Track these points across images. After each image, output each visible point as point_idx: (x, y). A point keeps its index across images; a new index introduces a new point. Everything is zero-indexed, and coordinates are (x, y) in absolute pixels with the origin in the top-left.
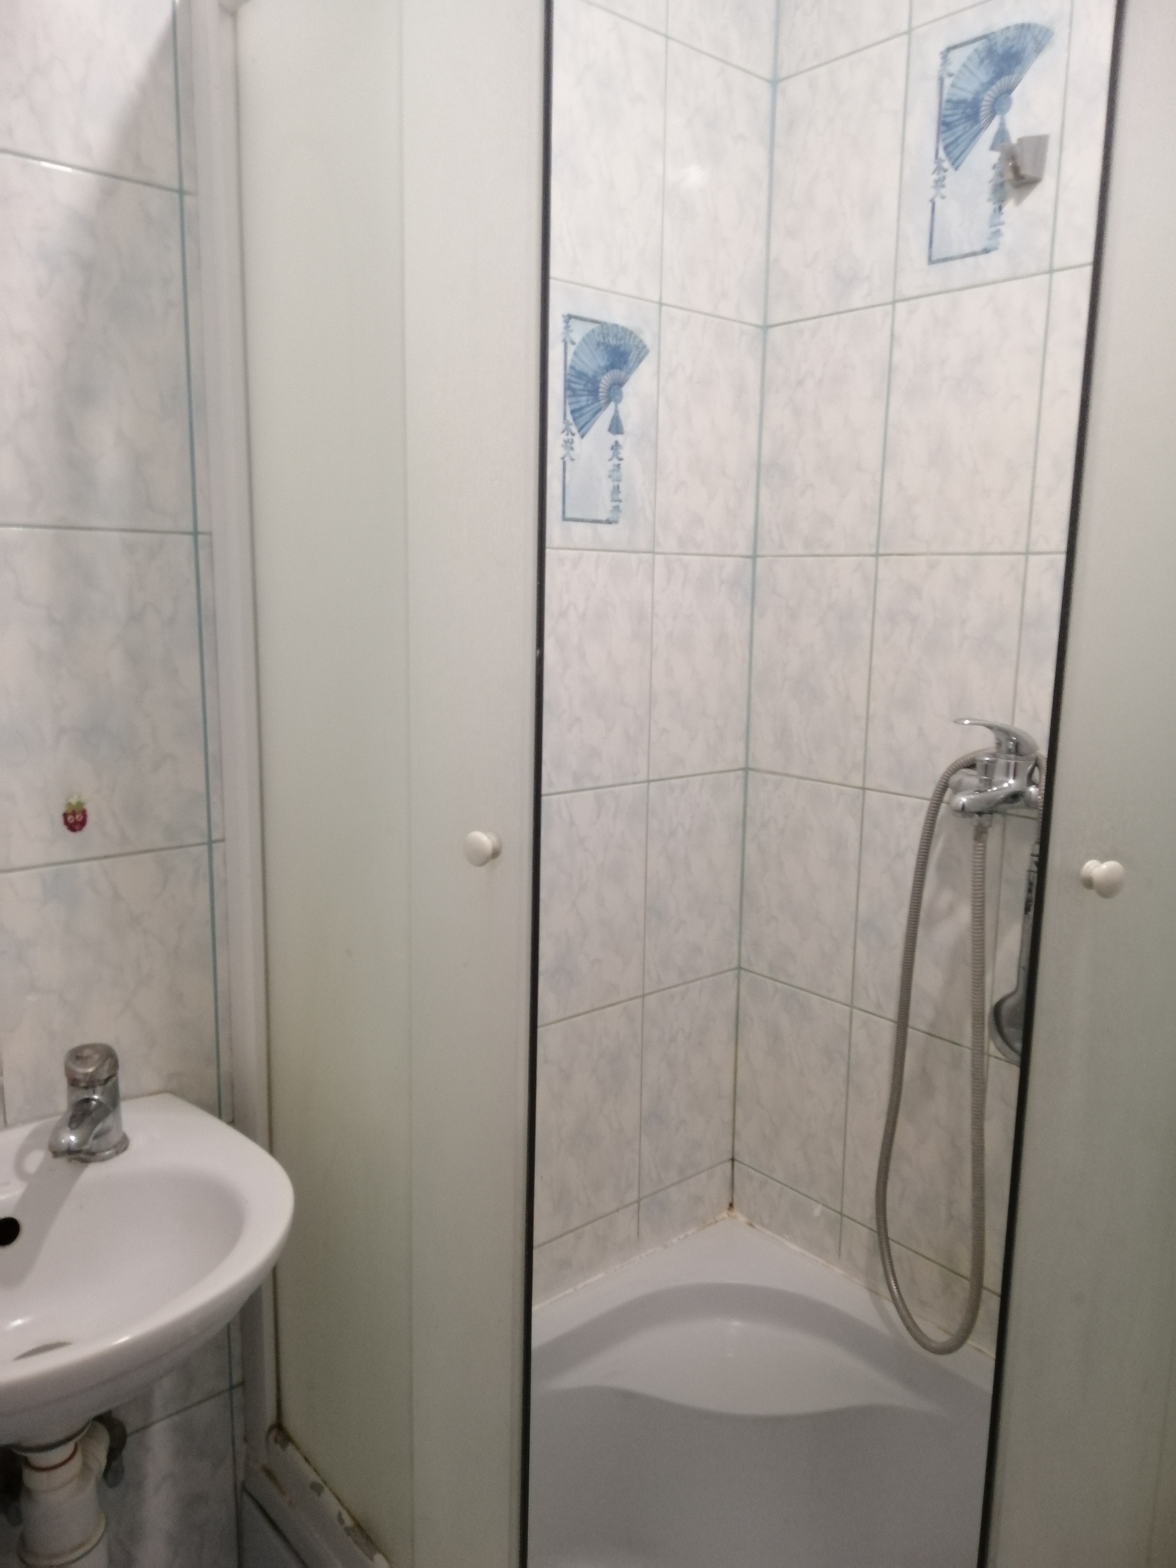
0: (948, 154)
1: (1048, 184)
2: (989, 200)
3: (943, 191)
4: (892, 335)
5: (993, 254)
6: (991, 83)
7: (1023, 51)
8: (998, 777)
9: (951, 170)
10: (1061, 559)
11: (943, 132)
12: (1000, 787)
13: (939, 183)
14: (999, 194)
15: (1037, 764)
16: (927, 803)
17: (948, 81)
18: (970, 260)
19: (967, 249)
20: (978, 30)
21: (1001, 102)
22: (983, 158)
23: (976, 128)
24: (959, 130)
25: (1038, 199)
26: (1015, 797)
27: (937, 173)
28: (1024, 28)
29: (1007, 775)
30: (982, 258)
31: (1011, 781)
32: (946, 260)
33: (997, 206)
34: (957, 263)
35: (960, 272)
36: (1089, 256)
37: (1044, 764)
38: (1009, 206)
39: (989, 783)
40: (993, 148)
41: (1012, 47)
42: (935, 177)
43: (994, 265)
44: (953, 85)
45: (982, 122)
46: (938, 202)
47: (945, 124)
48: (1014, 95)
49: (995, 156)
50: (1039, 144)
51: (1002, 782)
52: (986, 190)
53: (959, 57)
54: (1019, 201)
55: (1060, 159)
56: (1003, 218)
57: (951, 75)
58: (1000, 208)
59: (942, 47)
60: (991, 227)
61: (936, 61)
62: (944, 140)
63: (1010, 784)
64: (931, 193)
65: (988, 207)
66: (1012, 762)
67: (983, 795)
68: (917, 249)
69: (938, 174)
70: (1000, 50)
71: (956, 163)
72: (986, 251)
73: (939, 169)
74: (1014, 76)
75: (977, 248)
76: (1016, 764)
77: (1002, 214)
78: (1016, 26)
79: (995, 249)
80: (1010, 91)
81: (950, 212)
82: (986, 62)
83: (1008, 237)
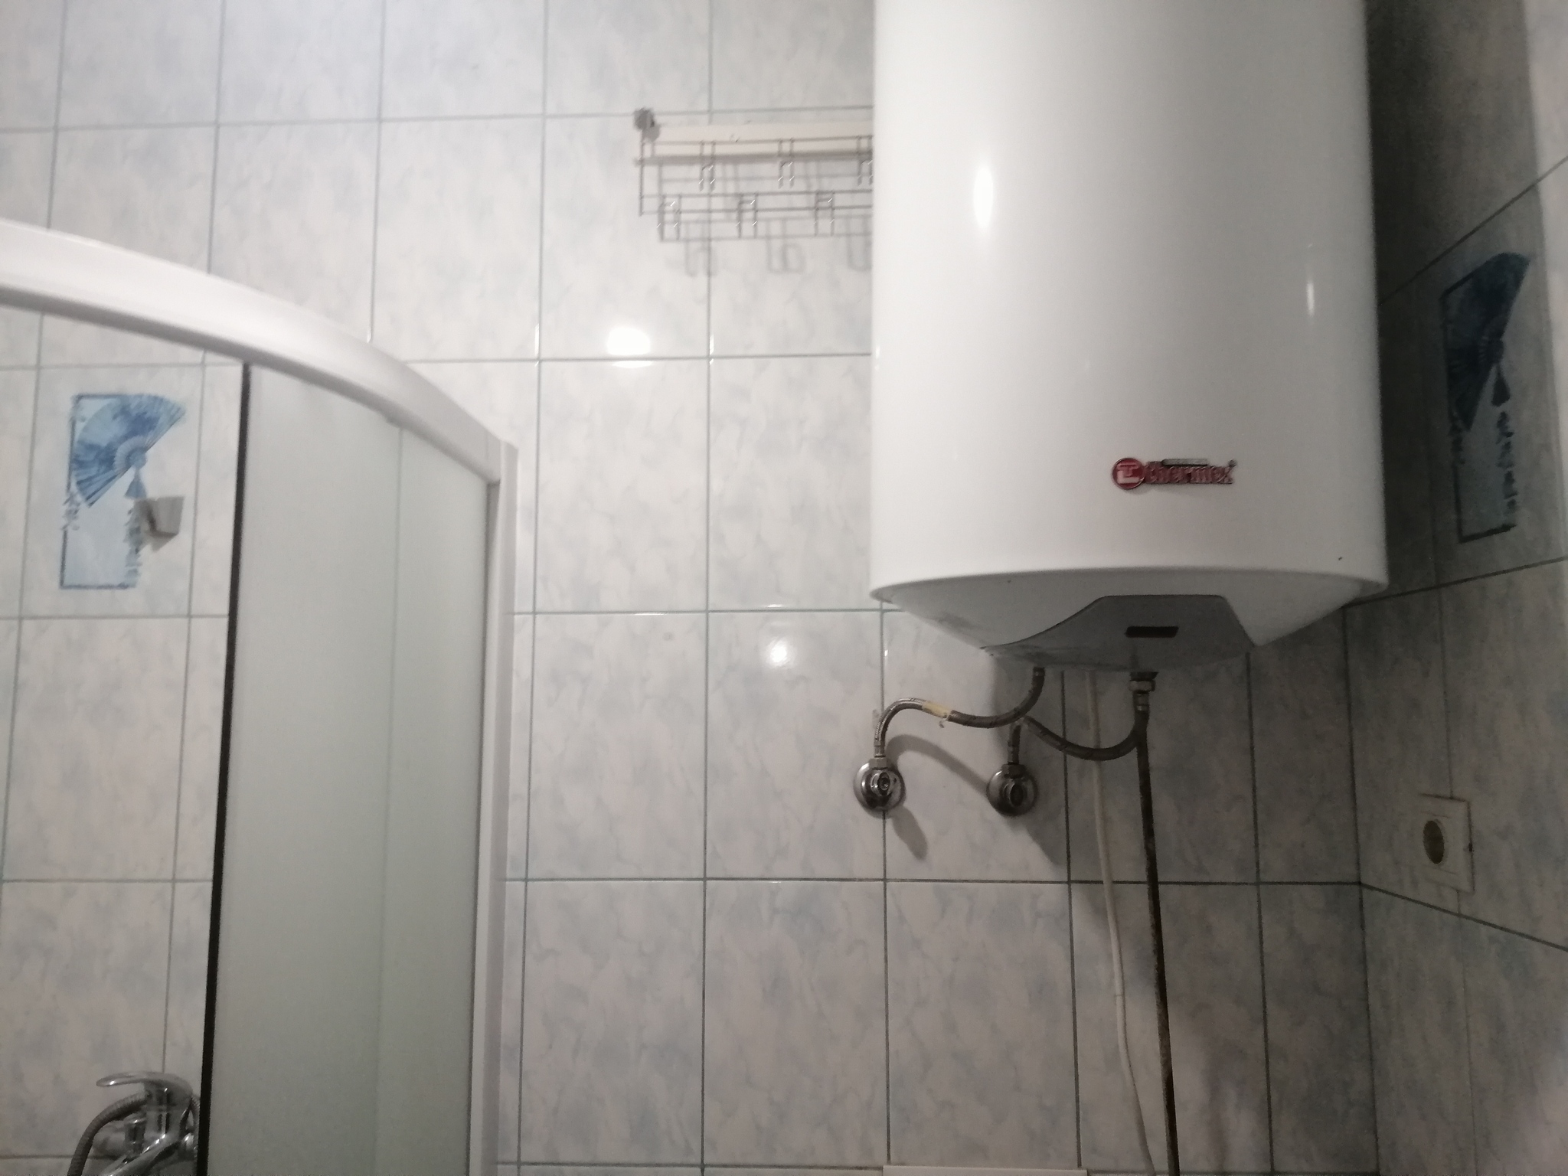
0: (82, 490)
1: (183, 538)
2: (125, 541)
3: (76, 522)
4: (18, 649)
5: (130, 592)
6: (126, 438)
7: (156, 420)
8: (148, 1135)
9: (84, 506)
10: (208, 887)
11: (75, 469)
12: (152, 1146)
13: (72, 514)
14: (137, 541)
15: (191, 1107)
16: (68, 1162)
17: (80, 426)
18: (107, 592)
19: (102, 581)
20: (112, 388)
21: (135, 457)
22: (116, 501)
23: (110, 474)
24: (93, 471)
25: (176, 549)
26: (167, 1152)
27: (68, 504)
28: (157, 400)
29: (160, 1130)
30: (119, 593)
31: (164, 1136)
32: (79, 587)
33: (135, 548)
34: (92, 593)
35: (94, 601)
36: (224, 608)
37: (198, 1105)
38: (146, 550)
39: (139, 1149)
40: (129, 493)
41: (145, 413)
42: (66, 507)
43: (131, 599)
44: (85, 429)
45: (116, 471)
46: (71, 533)
47: (77, 462)
48: (150, 453)
49: (130, 503)
50: (175, 504)
51: (154, 1139)
52: (122, 532)
53: (90, 408)
54: (156, 548)
55: (195, 520)
56: (140, 560)
57: (83, 420)
58: (137, 551)
59: (76, 392)
60: (127, 566)
61: (66, 406)
62: (77, 476)
63: (162, 1138)
64: (64, 522)
65: (126, 548)
66: (164, 1114)
67: (132, 1164)
68: (46, 571)
69: (70, 505)
70: (134, 413)
71: (91, 499)
72: (123, 586)
73: (70, 499)
74: (149, 438)
75: (116, 582)
76: (168, 1116)
77: (139, 556)
78: (149, 397)
79: (133, 586)
80: (145, 449)
81: (84, 543)
82: (119, 419)
83: (145, 577)
